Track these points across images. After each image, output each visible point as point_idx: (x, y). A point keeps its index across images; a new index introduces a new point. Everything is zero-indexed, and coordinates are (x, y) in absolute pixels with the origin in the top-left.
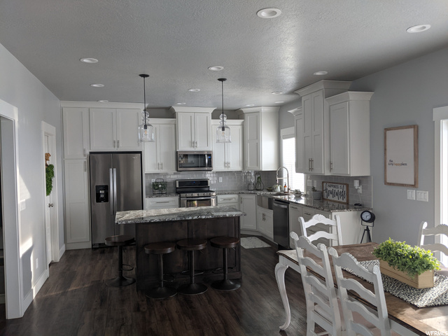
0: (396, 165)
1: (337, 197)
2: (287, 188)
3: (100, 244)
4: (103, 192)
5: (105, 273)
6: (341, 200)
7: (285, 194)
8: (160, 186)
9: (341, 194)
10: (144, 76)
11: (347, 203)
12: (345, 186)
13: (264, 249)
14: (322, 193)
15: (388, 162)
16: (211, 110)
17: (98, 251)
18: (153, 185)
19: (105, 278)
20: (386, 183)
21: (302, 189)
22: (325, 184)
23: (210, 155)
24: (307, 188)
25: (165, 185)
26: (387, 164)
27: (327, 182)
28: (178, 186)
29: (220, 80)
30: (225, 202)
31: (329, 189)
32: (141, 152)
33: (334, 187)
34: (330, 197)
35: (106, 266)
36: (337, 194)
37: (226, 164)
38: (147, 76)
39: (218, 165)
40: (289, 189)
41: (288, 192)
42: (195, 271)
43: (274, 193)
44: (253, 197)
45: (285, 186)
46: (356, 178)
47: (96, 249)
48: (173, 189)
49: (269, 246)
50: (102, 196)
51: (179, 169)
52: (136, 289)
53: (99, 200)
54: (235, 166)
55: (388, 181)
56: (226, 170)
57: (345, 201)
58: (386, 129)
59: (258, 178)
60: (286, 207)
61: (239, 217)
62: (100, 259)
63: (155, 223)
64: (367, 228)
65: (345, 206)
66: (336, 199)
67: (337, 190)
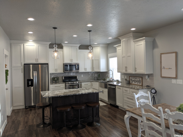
0: (166, 69)
1: (137, 83)
2: (112, 79)
3: (29, 106)
4: (31, 82)
5: (35, 120)
6: (139, 84)
7: (111, 81)
8: (56, 79)
9: (139, 81)
10: (55, 28)
11: (142, 85)
12: (141, 78)
13: (104, 106)
14: (129, 81)
15: (162, 67)
16: (79, 45)
17: (28, 109)
18: (53, 79)
19: (35, 123)
20: (162, 77)
21: (119, 79)
22: (130, 77)
23: (78, 65)
24: (122, 79)
25: (58, 78)
26: (162, 68)
27: (131, 77)
28: (64, 79)
29: (89, 31)
30: (85, 85)
31: (133, 79)
32: (48, 64)
33: (135, 78)
34: (133, 83)
35: (34, 117)
36: (137, 82)
37: (85, 69)
38: (56, 28)
39: (81, 70)
40: (113, 80)
41: (113, 81)
42: (80, 118)
43: (106, 81)
44: (98, 83)
45: (111, 78)
46: (147, 75)
47: (27, 108)
48: (62, 80)
49: (106, 104)
50: (30, 84)
51: (65, 71)
52: (52, 128)
53: (28, 86)
54: (89, 70)
55: (163, 76)
56: (85, 71)
57: (141, 84)
58: (161, 54)
59: (99, 75)
60: (114, 87)
61: (98, 93)
62: (30, 114)
63: (62, 97)
64: (153, 96)
65: (141, 87)
66: (136, 83)
67: (137, 80)
